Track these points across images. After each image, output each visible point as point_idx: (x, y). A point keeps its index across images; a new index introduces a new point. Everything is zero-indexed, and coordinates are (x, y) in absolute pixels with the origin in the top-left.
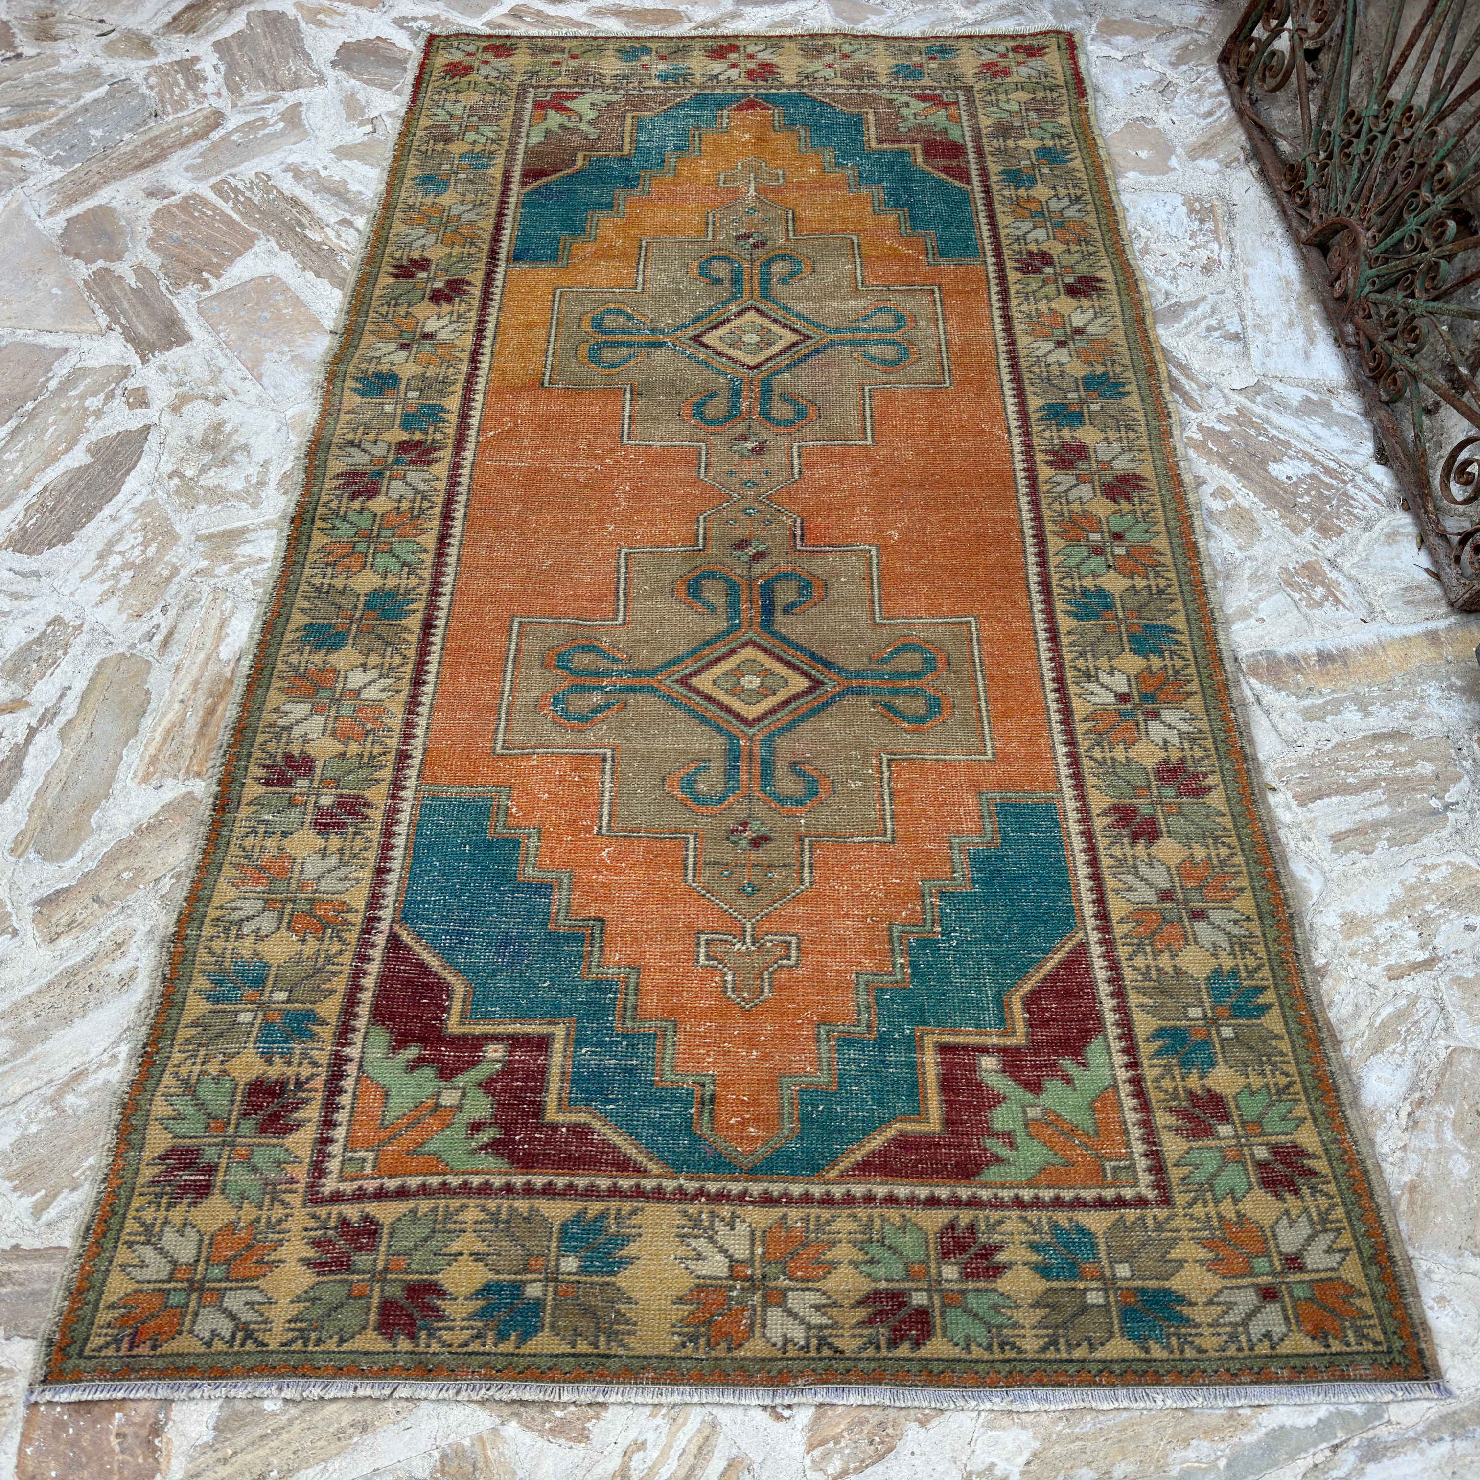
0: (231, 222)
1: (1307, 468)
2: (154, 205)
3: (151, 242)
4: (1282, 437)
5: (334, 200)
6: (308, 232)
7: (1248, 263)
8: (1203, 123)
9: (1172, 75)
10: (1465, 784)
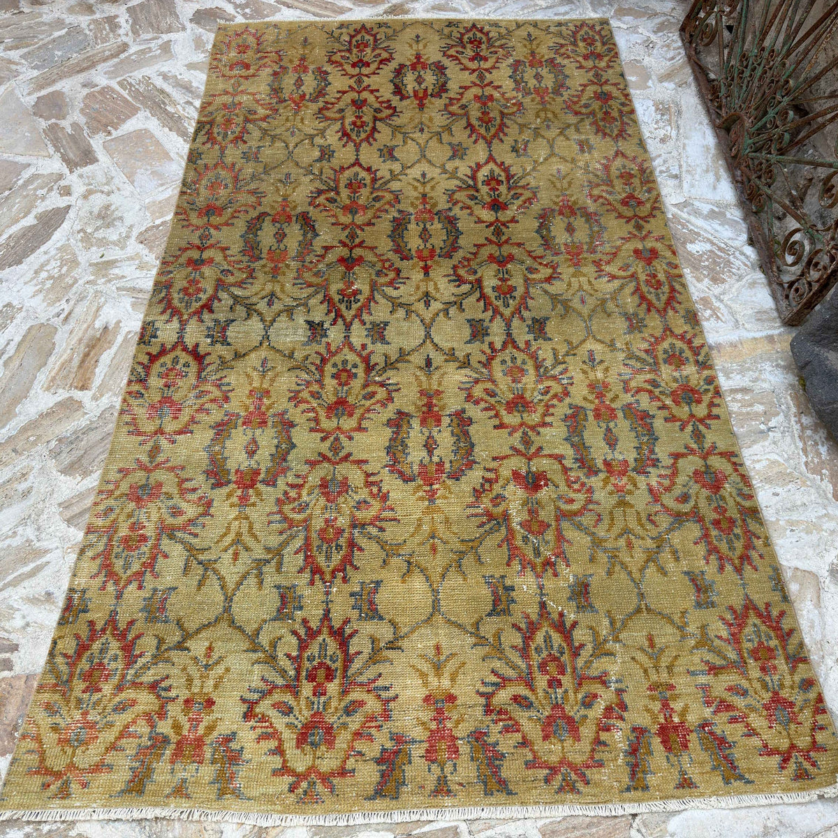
0: (126, 101)
1: (708, 247)
2: (86, 91)
3: (82, 111)
4: (696, 230)
5: (184, 91)
6: (168, 108)
7: (686, 138)
8: (668, 63)
9: (653, 37)
10: (781, 418)
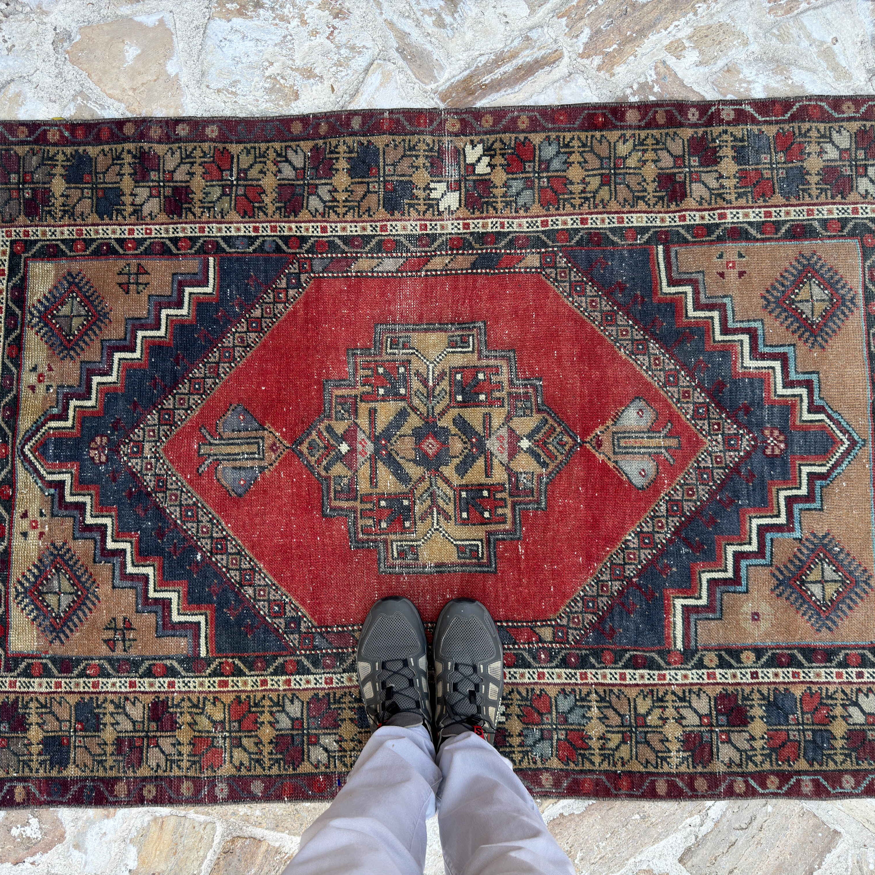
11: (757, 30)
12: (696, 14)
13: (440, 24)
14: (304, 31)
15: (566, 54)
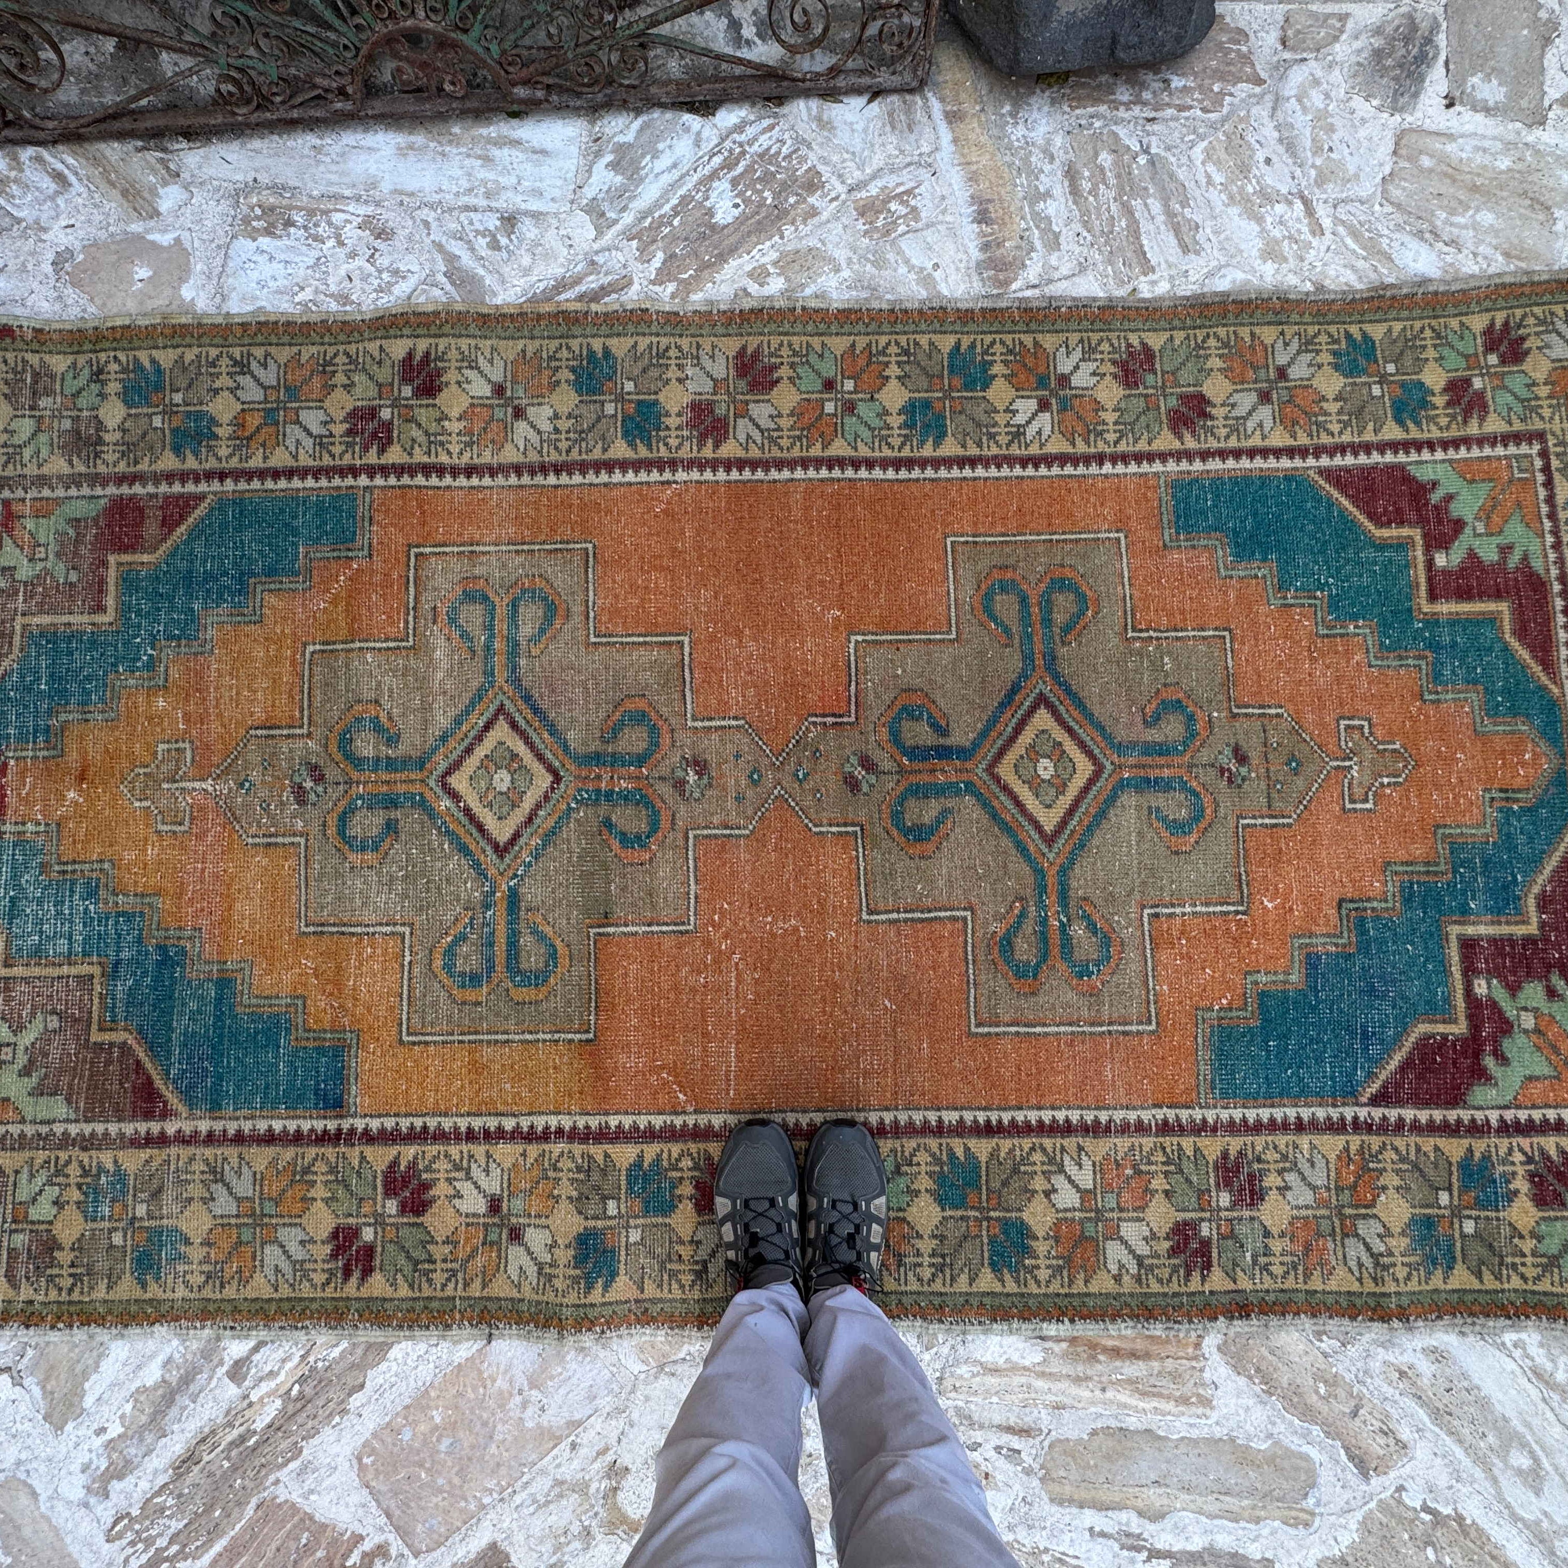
0: (231, 1553)
1: (722, 186)
4: (675, 201)
6: (259, 1425)
10: (1121, 131)
11: (851, 254)
12: (782, 238)
13: (495, 245)
14: (341, 252)
15: (636, 279)
